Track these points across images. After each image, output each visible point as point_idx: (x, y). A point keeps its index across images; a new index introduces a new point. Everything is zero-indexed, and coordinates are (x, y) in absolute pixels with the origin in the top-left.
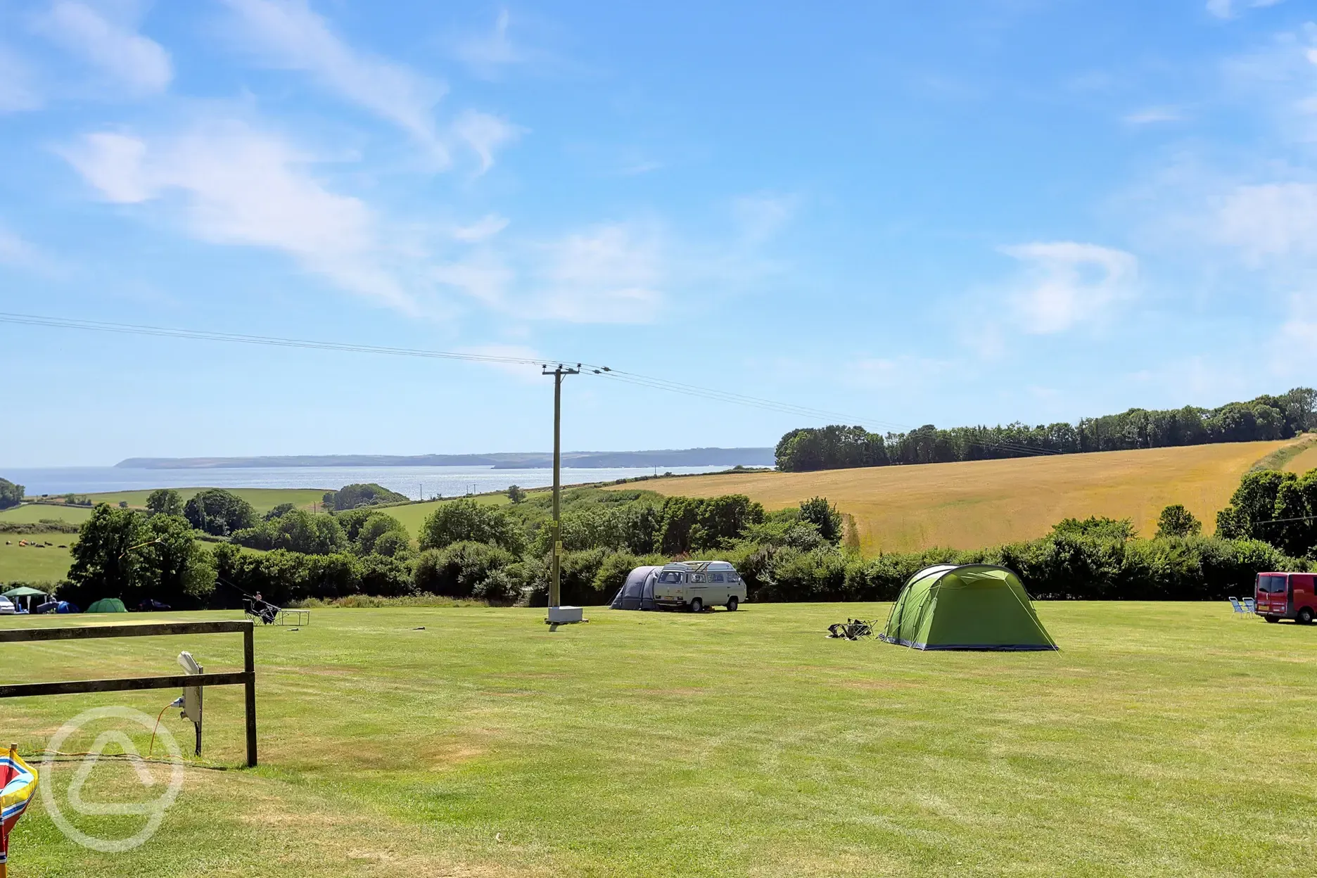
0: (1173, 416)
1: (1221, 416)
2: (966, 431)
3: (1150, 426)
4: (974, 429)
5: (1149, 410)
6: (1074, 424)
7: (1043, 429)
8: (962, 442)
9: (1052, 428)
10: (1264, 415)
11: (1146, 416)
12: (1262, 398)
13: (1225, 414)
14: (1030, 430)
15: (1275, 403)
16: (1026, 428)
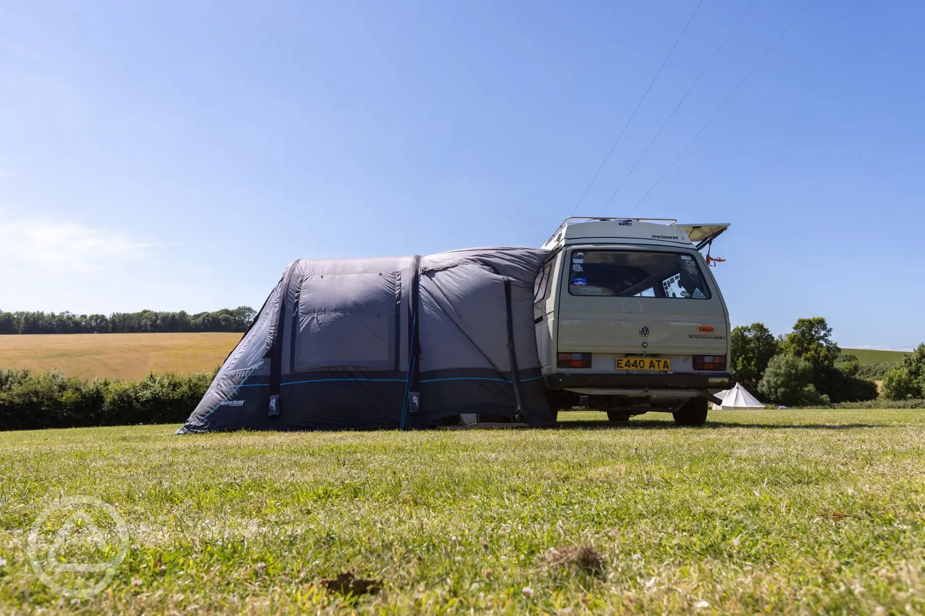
0: (174, 316)
1: (201, 319)
2: (28, 314)
3: (159, 322)
4: (34, 314)
5: (158, 312)
6: (108, 316)
7: (86, 318)
8: (23, 320)
9: (92, 317)
10: (225, 319)
11: (156, 315)
12: (224, 310)
13: (204, 317)
14: (76, 317)
15: (231, 313)
16: (74, 316)
